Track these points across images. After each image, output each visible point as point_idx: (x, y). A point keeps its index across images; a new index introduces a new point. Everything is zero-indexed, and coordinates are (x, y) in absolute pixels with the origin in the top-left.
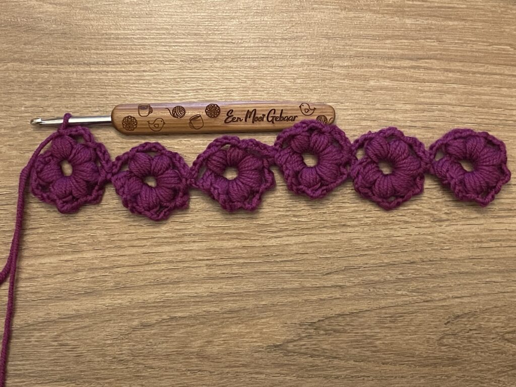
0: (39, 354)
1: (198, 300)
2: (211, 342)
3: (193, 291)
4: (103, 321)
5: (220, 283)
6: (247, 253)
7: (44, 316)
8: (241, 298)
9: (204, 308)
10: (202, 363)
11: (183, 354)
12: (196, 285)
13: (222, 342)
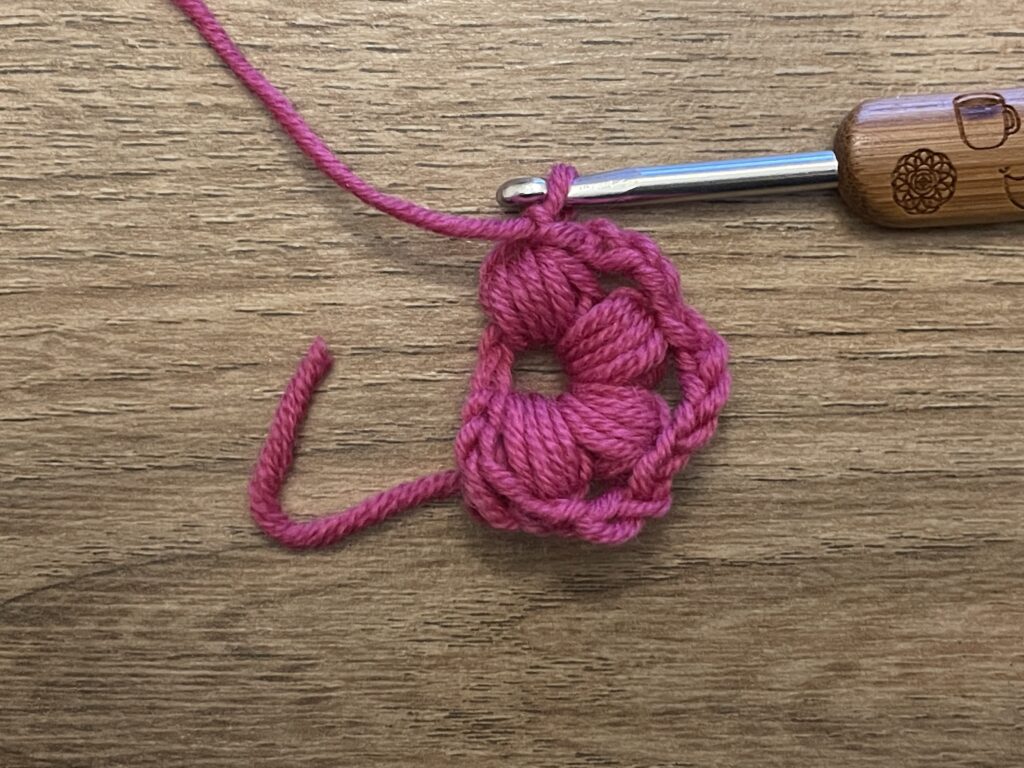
0: (148, 687)
1: (799, 495)
2: (847, 667)
3: (779, 460)
4: (413, 565)
5: (895, 429)
6: (1012, 312)
7: (174, 535)
8: (980, 495)
9: (825, 530)
10: (813, 752)
11: (731, 710)
12: (794, 434)
13: (895, 672)
